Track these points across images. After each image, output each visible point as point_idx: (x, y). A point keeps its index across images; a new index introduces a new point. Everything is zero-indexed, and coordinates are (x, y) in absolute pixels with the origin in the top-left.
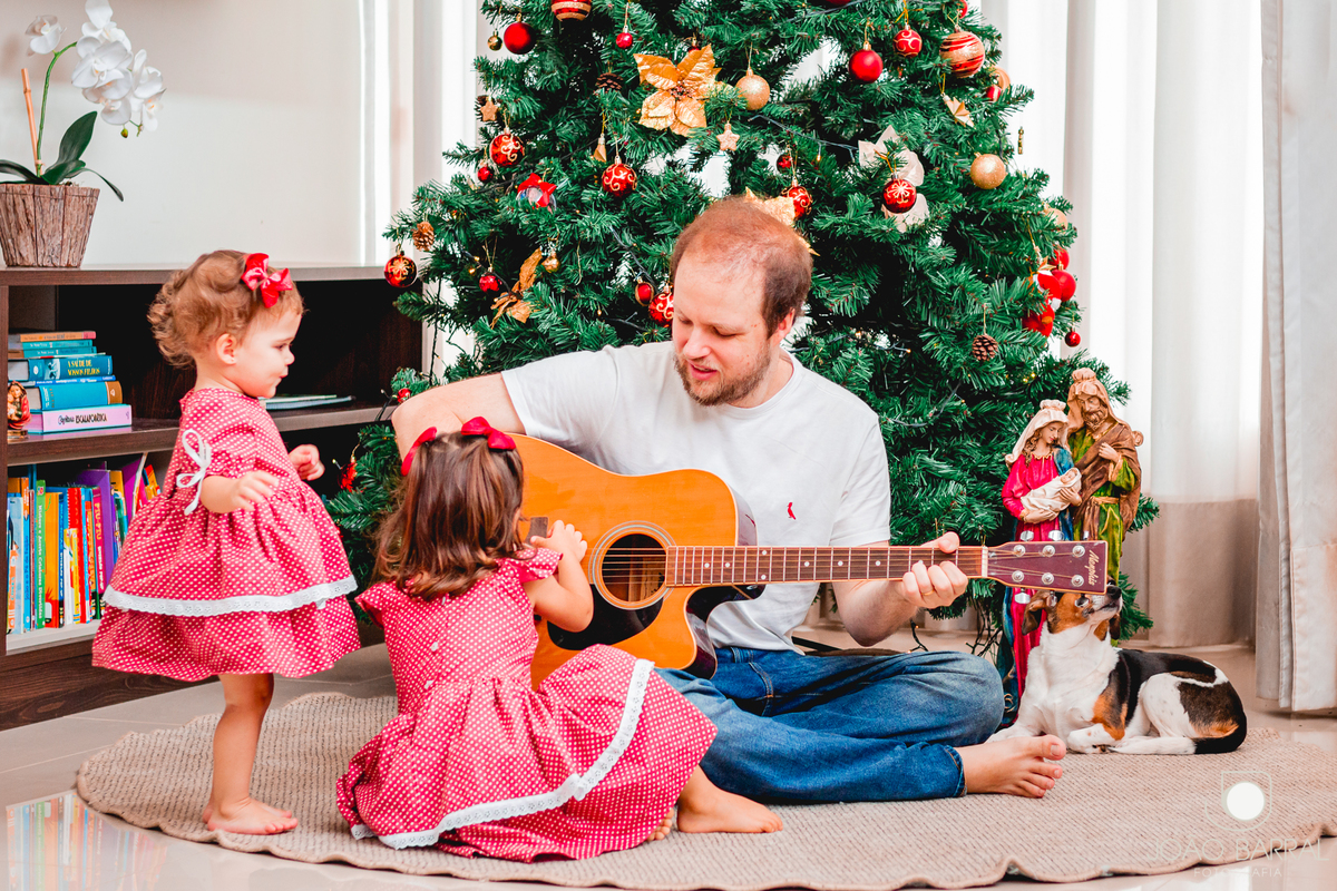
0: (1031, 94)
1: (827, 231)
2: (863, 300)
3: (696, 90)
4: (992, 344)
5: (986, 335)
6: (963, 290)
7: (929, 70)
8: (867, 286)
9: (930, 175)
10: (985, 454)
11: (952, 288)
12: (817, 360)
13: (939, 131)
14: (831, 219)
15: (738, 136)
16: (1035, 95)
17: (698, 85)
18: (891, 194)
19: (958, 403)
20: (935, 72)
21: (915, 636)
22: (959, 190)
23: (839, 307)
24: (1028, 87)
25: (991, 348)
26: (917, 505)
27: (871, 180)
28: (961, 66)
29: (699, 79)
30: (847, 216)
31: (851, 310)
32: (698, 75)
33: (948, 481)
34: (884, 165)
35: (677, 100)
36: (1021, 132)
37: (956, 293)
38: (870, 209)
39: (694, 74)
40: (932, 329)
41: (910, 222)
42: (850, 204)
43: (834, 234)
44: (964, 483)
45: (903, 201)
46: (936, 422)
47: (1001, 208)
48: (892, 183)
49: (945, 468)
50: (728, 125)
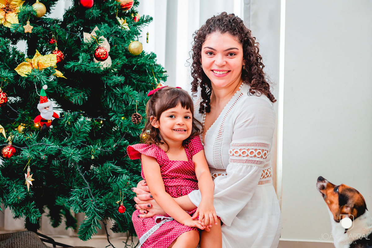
0: (152, 19)
1: (70, 69)
2: (85, 98)
3: (14, 10)
4: (140, 117)
5: (137, 113)
6: (127, 94)
7: (112, 7)
8: (86, 93)
9: (112, 48)
10: (135, 164)
11: (122, 94)
12: (68, 123)
13: (115, 32)
14: (72, 64)
15: (32, 27)
16: (153, 19)
17: (15, 7)
18: (98, 53)
19: (126, 142)
20: (114, 8)
21: (108, 240)
22: (124, 55)
23: (75, 101)
24: (151, 16)
25: (139, 119)
26: (109, 185)
27: (89, 48)
28: (124, 6)
29: (16, 5)
30: (79, 62)
31: (80, 102)
32: (15, 3)
33: (122, 174)
34: (95, 41)
35: (6, 13)
36: (147, 34)
37: (124, 96)
38: (89, 60)
39: (13, 2)
40: (114, 111)
41: (105, 66)
42: (80, 57)
43: (73, 70)
44: (128, 175)
45: (103, 56)
46: (116, 149)
47: (141, 63)
48: (98, 48)
49: (120, 169)
50: (28, 22)
